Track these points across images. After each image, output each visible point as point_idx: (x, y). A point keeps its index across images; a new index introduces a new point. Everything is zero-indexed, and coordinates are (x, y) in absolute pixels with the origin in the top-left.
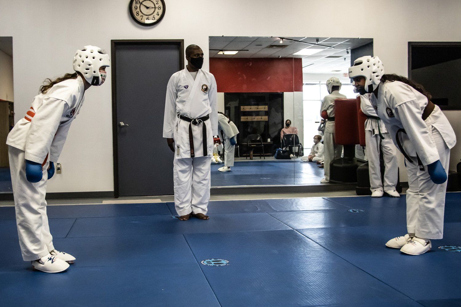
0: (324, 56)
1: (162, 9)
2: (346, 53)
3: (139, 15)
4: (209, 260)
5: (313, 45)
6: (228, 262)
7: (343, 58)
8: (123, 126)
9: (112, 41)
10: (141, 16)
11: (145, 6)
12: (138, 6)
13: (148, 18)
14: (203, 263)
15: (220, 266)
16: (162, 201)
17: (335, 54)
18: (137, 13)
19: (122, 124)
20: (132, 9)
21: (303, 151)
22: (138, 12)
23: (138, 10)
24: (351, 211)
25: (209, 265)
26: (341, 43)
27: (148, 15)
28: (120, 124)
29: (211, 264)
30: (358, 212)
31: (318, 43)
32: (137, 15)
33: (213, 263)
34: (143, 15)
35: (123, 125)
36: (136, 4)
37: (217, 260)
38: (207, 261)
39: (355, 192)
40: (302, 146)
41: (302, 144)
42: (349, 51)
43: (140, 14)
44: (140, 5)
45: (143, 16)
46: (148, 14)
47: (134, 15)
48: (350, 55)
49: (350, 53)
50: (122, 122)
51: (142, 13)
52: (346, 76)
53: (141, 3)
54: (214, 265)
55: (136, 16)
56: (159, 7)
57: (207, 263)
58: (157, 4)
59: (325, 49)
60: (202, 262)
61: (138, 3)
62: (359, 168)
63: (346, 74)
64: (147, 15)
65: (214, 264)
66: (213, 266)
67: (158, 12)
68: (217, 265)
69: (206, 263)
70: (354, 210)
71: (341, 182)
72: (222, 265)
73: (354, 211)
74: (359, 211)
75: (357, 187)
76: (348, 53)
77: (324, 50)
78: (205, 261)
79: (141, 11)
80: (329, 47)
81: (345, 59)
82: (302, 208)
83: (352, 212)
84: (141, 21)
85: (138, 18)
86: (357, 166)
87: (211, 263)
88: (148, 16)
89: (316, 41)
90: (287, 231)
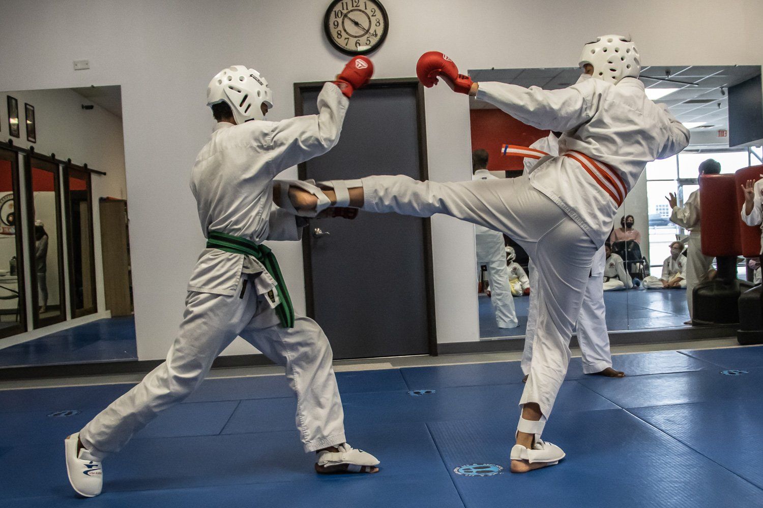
0: (681, 100)
1: (383, 24)
2: (721, 94)
3: (341, 36)
4: (468, 467)
5: (661, 81)
6: (502, 468)
7: (714, 103)
8: (320, 236)
9: (295, 84)
10: (346, 39)
11: (352, 21)
12: (340, 20)
13: (358, 41)
14: (458, 471)
15: (486, 476)
16: (393, 366)
17: (702, 95)
18: (339, 34)
19: (318, 231)
20: (329, 27)
21: (649, 270)
22: (339, 32)
23: (340, 28)
24: (726, 373)
25: (467, 474)
26: (710, 76)
27: (358, 37)
28: (315, 232)
29: (470, 473)
30: (737, 374)
31: (670, 77)
32: (338, 37)
33: (475, 471)
34: (348, 36)
35: (321, 234)
36: (336, 18)
37: (481, 466)
38: (464, 467)
39: (736, 340)
40: (646, 261)
41: (646, 258)
42: (726, 90)
43: (344, 35)
44: (343, 19)
45: (348, 38)
46: (357, 35)
47: (334, 38)
48: (726, 97)
49: (727, 93)
50: (319, 229)
51: (347, 33)
52: (723, 136)
53: (346, 16)
54: (476, 474)
55: (336, 38)
56: (378, 21)
57: (465, 472)
58: (372, 16)
59: (682, 88)
60: (455, 470)
61: (340, 16)
62: (742, 296)
63: (723, 132)
64: (356, 37)
65: (477, 472)
66: (475, 476)
67: (375, 31)
68: (482, 475)
69: (463, 472)
70: (732, 371)
71: (712, 323)
72: (490, 474)
73: (732, 374)
74: (740, 372)
75: (739, 331)
76: (723, 93)
77: (681, 90)
78: (461, 469)
79: (345, 31)
80: (689, 85)
81: (719, 105)
82: (641, 371)
83: (729, 376)
84: (346, 47)
85: (341, 42)
86: (739, 293)
87: (472, 472)
88: (357, 39)
89: (665, 74)
90: (610, 411)
